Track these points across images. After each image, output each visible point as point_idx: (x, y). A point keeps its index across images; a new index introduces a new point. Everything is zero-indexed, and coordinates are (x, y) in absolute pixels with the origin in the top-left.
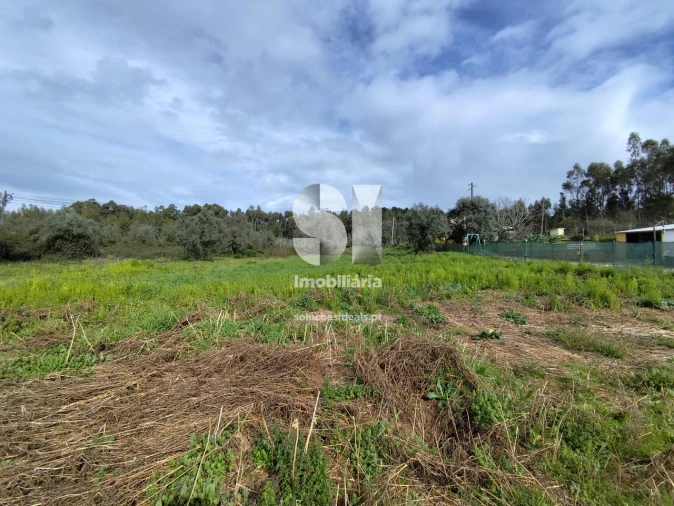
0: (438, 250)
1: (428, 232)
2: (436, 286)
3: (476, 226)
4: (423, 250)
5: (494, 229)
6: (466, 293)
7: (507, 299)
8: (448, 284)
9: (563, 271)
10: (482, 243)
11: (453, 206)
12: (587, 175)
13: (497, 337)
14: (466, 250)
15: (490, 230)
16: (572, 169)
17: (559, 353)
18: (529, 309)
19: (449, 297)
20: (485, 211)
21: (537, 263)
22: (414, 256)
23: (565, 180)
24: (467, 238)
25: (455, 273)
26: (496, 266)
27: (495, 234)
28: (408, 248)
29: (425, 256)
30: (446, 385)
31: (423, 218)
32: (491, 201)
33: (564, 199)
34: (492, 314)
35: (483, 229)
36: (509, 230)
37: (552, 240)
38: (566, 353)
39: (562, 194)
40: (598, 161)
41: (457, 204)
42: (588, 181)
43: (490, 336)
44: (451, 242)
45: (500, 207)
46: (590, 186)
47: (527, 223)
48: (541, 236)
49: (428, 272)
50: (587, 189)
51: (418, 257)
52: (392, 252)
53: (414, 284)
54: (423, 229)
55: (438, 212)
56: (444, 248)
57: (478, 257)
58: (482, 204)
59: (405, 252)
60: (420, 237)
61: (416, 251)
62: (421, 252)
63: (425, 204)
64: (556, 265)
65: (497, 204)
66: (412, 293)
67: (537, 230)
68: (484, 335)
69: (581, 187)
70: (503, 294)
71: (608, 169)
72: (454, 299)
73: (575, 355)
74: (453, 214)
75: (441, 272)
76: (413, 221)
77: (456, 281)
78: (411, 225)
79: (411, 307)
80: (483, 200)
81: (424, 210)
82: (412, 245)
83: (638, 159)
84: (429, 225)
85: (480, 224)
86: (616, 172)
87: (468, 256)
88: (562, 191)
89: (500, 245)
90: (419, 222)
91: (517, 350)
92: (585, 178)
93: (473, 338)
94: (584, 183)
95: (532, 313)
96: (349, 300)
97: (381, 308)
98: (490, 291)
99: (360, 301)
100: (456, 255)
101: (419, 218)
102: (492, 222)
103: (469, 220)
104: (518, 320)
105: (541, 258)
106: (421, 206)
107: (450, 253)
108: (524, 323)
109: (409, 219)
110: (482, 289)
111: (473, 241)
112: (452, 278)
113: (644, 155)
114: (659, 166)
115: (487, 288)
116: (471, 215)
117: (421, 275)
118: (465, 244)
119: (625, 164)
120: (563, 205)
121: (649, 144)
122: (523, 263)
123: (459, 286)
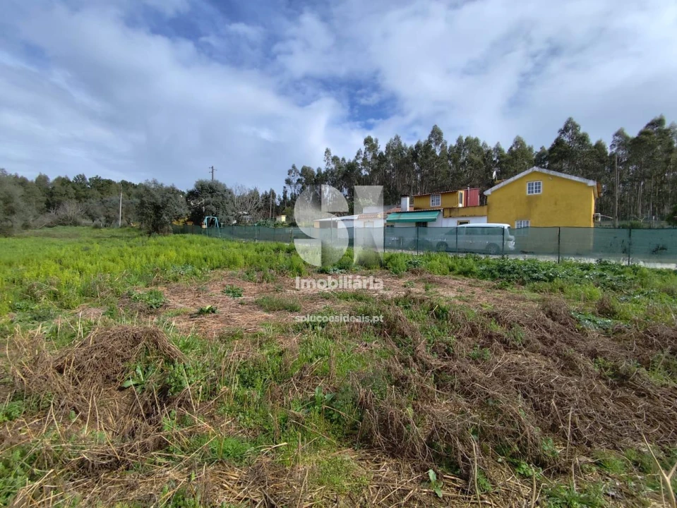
0: (175, 232)
1: (164, 212)
2: (163, 270)
3: (214, 209)
4: (158, 231)
5: (230, 213)
6: (195, 274)
7: (232, 277)
8: (178, 267)
9: (277, 250)
10: (220, 225)
11: (191, 187)
12: (301, 175)
13: (214, 312)
14: (205, 233)
15: (227, 214)
16: (291, 168)
17: (261, 315)
18: (248, 283)
19: (176, 280)
20: (222, 195)
21: (261, 244)
22: (147, 238)
23: (287, 177)
24: (206, 221)
25: (188, 256)
26: (229, 247)
27: (231, 218)
28: (140, 229)
29: (160, 239)
30: (147, 368)
31: (158, 196)
32: (228, 187)
33: (285, 192)
34: (216, 291)
35: (221, 212)
36: (244, 215)
37: (276, 225)
38: (266, 314)
39: (285, 187)
40: (307, 166)
41: (196, 186)
42: (302, 180)
43: (208, 312)
44: (190, 224)
45: (237, 193)
46: (302, 184)
47: (259, 210)
48: (269, 221)
49: (157, 255)
50: (300, 186)
51: (152, 240)
52: (121, 234)
53: (138, 269)
54: (157, 209)
55: (173, 191)
56: (183, 231)
57: (215, 239)
58: (220, 189)
59: (136, 234)
60: (153, 217)
61: (150, 233)
62: (155, 234)
63: (160, 182)
64: (274, 245)
65: (234, 190)
66: (134, 278)
67: (265, 217)
68: (202, 312)
69: (297, 183)
70: (230, 272)
71: (313, 172)
72: (182, 281)
73: (271, 315)
74: (192, 195)
75: (173, 254)
76: (144, 199)
77: (187, 263)
78: (142, 203)
79: (129, 295)
80: (220, 184)
81: (160, 188)
82: (143, 226)
83: (330, 168)
84: (164, 206)
85: (217, 207)
86: (317, 175)
87: (205, 238)
88: (285, 185)
89: (236, 229)
90: (153, 201)
91: (228, 320)
92: (299, 177)
93: (192, 316)
94: (299, 181)
95: (249, 287)
96: (35, 296)
97: (86, 301)
98: (219, 271)
99: (55, 296)
100: (195, 237)
101: (153, 196)
102: (229, 207)
103: (207, 204)
104: (235, 293)
105: (266, 239)
106: (155, 183)
107: (188, 235)
108: (240, 295)
109: (140, 196)
110: (213, 269)
111: (211, 223)
112: (183, 260)
113: (333, 166)
114: (340, 176)
115: (217, 267)
116: (210, 198)
117: (149, 259)
118: (204, 227)
119: (323, 170)
120: (285, 197)
121: (335, 159)
122: (252, 244)
123: (190, 269)
